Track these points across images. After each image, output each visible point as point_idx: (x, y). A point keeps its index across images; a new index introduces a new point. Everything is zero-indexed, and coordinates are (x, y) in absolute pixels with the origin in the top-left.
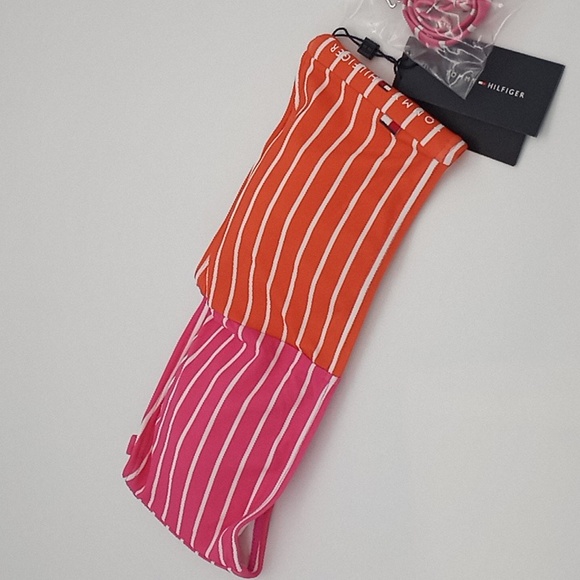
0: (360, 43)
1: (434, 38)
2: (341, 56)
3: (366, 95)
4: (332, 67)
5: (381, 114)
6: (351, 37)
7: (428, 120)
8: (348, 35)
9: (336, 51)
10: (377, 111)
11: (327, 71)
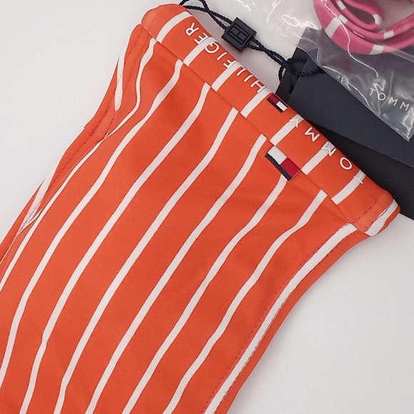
0: (227, 24)
1: (366, 39)
2: (203, 44)
3: (246, 112)
4: (188, 60)
5: (268, 145)
6: (213, 14)
7: (344, 164)
8: (206, 9)
9: (196, 35)
10: (261, 140)
11: (179, 65)
